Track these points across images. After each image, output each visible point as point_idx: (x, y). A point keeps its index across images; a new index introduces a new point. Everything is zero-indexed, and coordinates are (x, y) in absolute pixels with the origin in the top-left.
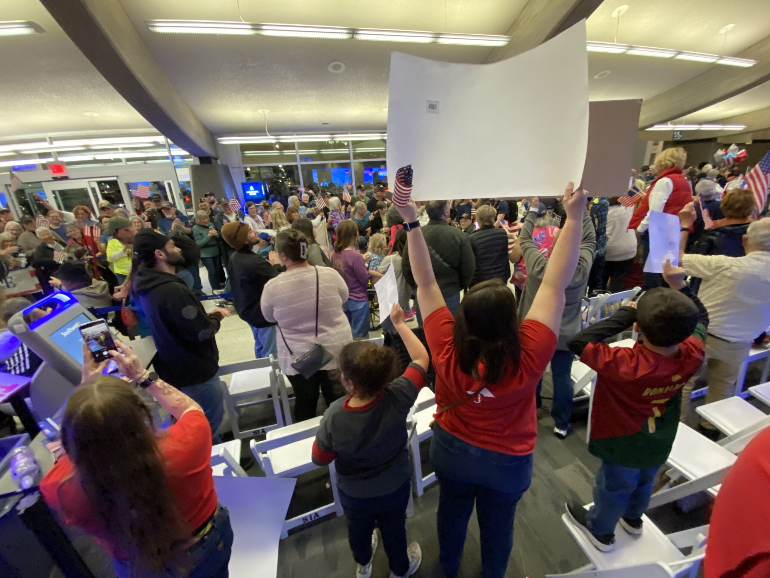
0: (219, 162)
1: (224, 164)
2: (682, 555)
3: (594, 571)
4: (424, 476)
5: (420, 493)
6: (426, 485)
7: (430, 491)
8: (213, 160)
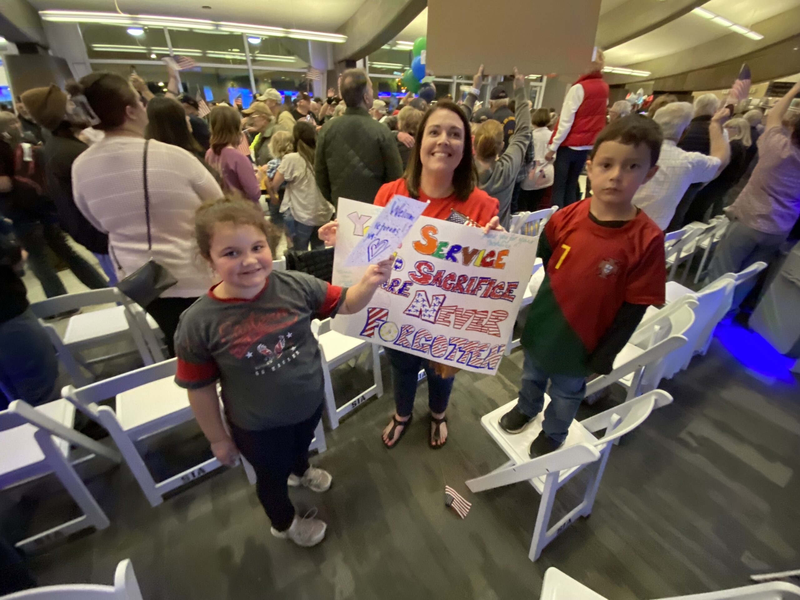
0: (50, 53)
1: (60, 56)
2: (595, 438)
3: (514, 467)
4: (338, 407)
5: (335, 425)
6: (340, 416)
7: (346, 422)
8: (40, 50)
